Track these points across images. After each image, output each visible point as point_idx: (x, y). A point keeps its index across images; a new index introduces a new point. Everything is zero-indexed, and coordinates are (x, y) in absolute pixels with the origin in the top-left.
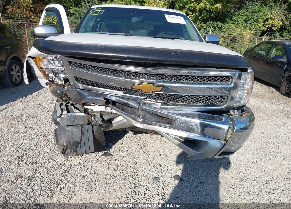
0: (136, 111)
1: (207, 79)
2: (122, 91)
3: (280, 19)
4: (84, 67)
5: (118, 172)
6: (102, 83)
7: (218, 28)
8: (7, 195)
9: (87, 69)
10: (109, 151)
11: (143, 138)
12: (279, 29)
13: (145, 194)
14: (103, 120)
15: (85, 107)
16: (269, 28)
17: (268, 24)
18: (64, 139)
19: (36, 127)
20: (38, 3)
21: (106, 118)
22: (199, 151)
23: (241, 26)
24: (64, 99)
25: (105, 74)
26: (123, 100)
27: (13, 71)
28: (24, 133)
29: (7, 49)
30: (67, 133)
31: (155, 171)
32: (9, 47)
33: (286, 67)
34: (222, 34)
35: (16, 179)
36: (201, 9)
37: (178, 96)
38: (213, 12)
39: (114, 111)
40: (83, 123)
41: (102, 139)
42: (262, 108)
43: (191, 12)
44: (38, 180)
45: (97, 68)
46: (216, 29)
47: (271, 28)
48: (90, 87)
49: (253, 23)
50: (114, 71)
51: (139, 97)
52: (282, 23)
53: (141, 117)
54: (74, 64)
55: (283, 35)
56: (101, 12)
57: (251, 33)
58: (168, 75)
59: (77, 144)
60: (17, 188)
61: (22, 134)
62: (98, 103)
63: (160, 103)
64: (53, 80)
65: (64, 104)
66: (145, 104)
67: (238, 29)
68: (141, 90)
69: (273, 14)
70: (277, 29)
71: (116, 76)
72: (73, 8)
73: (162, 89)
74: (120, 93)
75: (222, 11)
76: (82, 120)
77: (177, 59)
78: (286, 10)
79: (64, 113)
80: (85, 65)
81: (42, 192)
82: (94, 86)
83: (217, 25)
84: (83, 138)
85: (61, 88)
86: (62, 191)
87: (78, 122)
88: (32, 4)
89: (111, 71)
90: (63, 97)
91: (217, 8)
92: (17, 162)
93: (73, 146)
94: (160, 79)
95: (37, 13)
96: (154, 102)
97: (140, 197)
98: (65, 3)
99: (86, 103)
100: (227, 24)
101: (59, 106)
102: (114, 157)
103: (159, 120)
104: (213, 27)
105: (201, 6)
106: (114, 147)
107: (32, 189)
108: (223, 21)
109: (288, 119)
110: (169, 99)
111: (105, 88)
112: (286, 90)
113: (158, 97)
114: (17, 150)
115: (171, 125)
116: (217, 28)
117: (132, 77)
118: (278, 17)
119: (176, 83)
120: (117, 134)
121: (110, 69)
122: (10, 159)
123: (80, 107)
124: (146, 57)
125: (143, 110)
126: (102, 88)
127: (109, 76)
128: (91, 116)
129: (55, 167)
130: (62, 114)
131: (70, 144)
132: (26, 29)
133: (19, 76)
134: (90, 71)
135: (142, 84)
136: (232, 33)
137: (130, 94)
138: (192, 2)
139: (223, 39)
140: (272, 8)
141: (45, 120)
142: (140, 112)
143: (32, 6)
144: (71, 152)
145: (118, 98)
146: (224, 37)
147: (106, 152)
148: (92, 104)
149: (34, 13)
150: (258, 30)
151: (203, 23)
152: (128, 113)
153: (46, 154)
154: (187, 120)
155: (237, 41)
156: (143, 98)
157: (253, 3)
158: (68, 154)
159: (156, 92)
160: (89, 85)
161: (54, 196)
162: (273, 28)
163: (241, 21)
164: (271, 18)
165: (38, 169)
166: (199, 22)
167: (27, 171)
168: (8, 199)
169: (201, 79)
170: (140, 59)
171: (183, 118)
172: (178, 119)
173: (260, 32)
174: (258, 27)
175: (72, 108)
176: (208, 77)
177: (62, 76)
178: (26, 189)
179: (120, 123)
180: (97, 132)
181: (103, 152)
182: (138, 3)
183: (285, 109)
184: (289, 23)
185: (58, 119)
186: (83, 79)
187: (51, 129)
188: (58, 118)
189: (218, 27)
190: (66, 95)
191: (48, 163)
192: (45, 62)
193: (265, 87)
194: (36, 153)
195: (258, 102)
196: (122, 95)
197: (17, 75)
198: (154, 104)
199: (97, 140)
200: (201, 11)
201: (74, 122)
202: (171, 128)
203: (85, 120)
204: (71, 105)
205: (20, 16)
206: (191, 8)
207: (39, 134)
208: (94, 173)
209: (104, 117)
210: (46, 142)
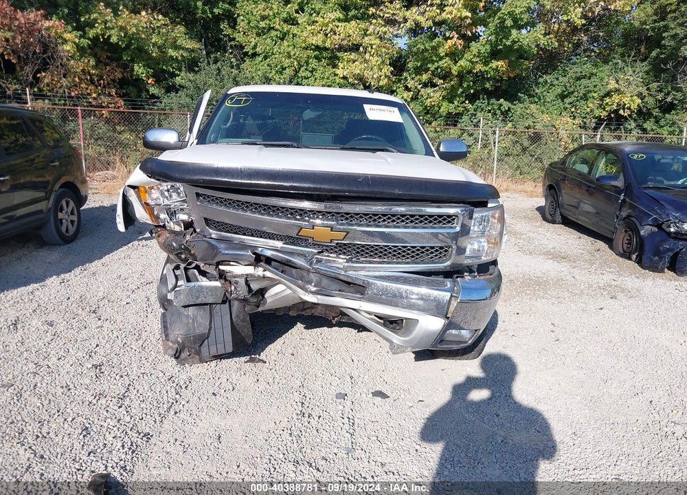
0: (305, 274)
1: (416, 219)
2: (282, 240)
3: (635, 92)
4: (221, 202)
5: (275, 387)
6: (250, 227)
7: (502, 113)
8: (85, 421)
9: (226, 205)
10: (259, 355)
11: (323, 335)
12: (636, 114)
13: (319, 417)
14: (250, 290)
15: (221, 267)
16: (612, 113)
17: (610, 104)
18: (179, 330)
19: (119, 318)
20: (106, 65)
21: (255, 286)
22: (405, 337)
23: (551, 109)
24: (183, 256)
25: (254, 213)
26: (283, 256)
27: (63, 212)
28: (97, 328)
29: (52, 166)
30: (184, 320)
31: (340, 385)
32: (57, 163)
33: (622, 198)
34: (510, 125)
35: (97, 398)
36: (462, 71)
37: (372, 247)
38: (488, 79)
39: (268, 274)
40: (214, 300)
41: (246, 331)
42: (567, 280)
43: (440, 78)
44: (135, 400)
45: (243, 204)
46: (496, 115)
47: (616, 111)
48: (229, 235)
49: (577, 101)
50: (269, 208)
51: (310, 250)
52: (640, 101)
53: (313, 284)
54: (204, 198)
55: (645, 126)
56: (246, 101)
57: (574, 124)
58: (354, 214)
59: (202, 339)
60: (101, 411)
61: (93, 331)
62: (242, 260)
63: (345, 259)
64: (164, 225)
65: (183, 266)
66: (320, 261)
67: (545, 116)
68: (313, 238)
69: (620, 82)
70: (629, 113)
71: (272, 217)
72: (183, 74)
73: (346, 235)
74: (279, 244)
75: (509, 77)
76: (212, 295)
77: (366, 189)
78: (647, 73)
79: (179, 283)
80: (223, 198)
81: (144, 416)
82: (236, 233)
83: (499, 107)
84: (213, 327)
85: (179, 238)
86: (177, 415)
87: (206, 298)
88: (93, 67)
89: (264, 207)
90: (181, 253)
91: (496, 70)
92: (93, 374)
93: (195, 343)
94: (342, 220)
95: (104, 87)
96: (334, 257)
97: (312, 421)
98: (165, 65)
99: (222, 261)
100: (521, 105)
101: (171, 271)
102: (267, 364)
103: (342, 288)
104: (489, 111)
105: (461, 66)
106: (267, 349)
107: (127, 412)
108: (512, 98)
109: (611, 301)
110: (358, 252)
111: (254, 236)
112: (625, 246)
113: (341, 249)
114: (90, 356)
115: (362, 295)
116: (498, 112)
117: (298, 217)
118: (631, 89)
119: (368, 226)
120: (275, 328)
121: (263, 205)
122: (80, 370)
123: (211, 270)
124: (319, 186)
125: (317, 272)
126: (249, 235)
127: (260, 216)
128: (231, 283)
129: (163, 381)
130: (176, 286)
131: (190, 340)
132: (80, 121)
133: (72, 222)
134: (221, 206)
135: (313, 229)
136: (531, 124)
137: (295, 245)
138: (441, 58)
139: (513, 138)
140: (616, 69)
141: (134, 307)
142: (312, 275)
143: (94, 72)
144: (189, 355)
145: (275, 253)
146: (514, 133)
147: (253, 356)
148: (232, 263)
149: (96, 86)
150: (588, 117)
151: (467, 102)
152: (292, 276)
153: (143, 362)
154: (387, 286)
155: (543, 141)
156: (317, 251)
157: (577, 59)
158: (185, 359)
159: (336, 242)
160: (228, 232)
161: (165, 422)
162: (621, 112)
163: (550, 97)
164: (617, 91)
165: (132, 384)
166: (458, 101)
167: (114, 387)
168: (88, 426)
169: (408, 219)
170: (309, 189)
171: (379, 283)
172: (372, 283)
173: (593, 120)
174: (589, 110)
175: (195, 275)
176: (417, 217)
177: (183, 217)
178: (116, 413)
179: (278, 297)
180: (237, 316)
181: (248, 357)
182: (323, 60)
183: (614, 283)
184: (656, 101)
185: (169, 294)
186: (218, 222)
187: (148, 322)
188: (169, 292)
189: (501, 111)
190: (187, 249)
191: (149, 375)
192: (155, 194)
193: (586, 240)
194: (126, 359)
195: (563, 269)
196: (282, 247)
197: (69, 220)
198: (335, 261)
199: (239, 332)
200: (461, 76)
201: (197, 298)
202: (360, 299)
203: (218, 294)
204: (194, 268)
205: (69, 93)
206: (439, 70)
207: (126, 330)
208: (231, 389)
209: (251, 286)
210: (141, 342)
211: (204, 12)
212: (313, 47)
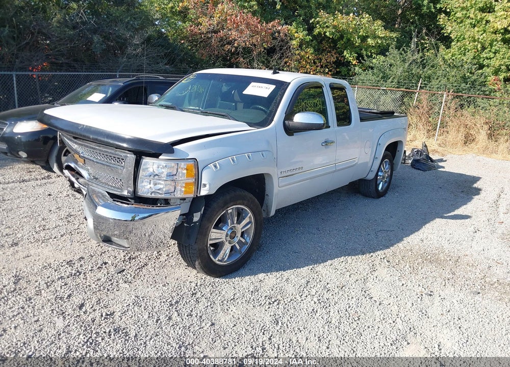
73: (84, 161)
211: (429, 8)
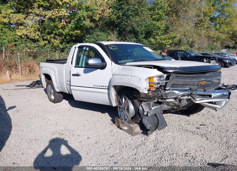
30: (149, 120)
36: (66, 33)
43: (58, 36)
59: (156, 125)
68: (201, 84)
73: (208, 82)
75: (81, 36)
91: (76, 33)
131: (153, 126)
135: (202, 81)
138: (58, 29)
144: (151, 132)
151: (67, 44)
166: (64, 44)
185: (145, 113)
202: (211, 99)
212: (3, 23)
